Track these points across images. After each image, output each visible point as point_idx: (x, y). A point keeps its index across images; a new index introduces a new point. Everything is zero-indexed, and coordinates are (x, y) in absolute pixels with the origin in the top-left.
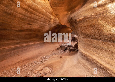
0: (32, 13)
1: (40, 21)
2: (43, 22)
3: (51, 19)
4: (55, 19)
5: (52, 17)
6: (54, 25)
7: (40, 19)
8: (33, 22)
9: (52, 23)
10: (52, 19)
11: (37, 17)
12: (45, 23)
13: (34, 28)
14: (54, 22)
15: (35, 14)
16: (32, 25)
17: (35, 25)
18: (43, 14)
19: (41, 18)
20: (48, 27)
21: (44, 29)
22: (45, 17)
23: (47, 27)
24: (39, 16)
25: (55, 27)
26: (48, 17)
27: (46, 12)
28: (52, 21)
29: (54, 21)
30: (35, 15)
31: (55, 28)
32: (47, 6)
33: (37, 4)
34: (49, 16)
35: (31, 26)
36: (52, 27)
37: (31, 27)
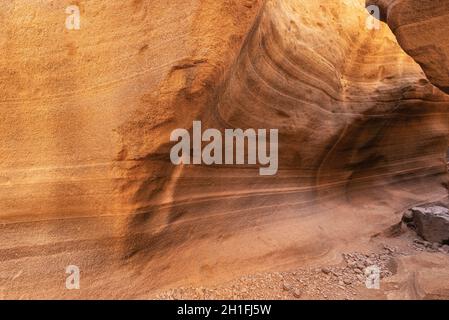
0: (290, 75)
1: (307, 100)
2: (317, 102)
3: (338, 87)
4: (353, 89)
5: (344, 81)
6: (354, 112)
7: (310, 92)
8: (291, 105)
9: (345, 105)
10: (344, 89)
11: (303, 86)
12: (322, 107)
13: (293, 126)
14: (351, 100)
15: (296, 78)
16: (287, 116)
17: (298, 116)
18: (320, 74)
19: (312, 88)
20: (334, 123)
21: (320, 132)
22: (324, 84)
23: (329, 122)
24: (307, 83)
25: (358, 120)
26: (331, 83)
27: (327, 63)
28: (344, 96)
29: (352, 97)
30: (297, 81)
31: (357, 126)
32: (331, 41)
33: (305, 41)
34: (335, 79)
35: (285, 119)
36: (349, 122)
37: (285, 125)
